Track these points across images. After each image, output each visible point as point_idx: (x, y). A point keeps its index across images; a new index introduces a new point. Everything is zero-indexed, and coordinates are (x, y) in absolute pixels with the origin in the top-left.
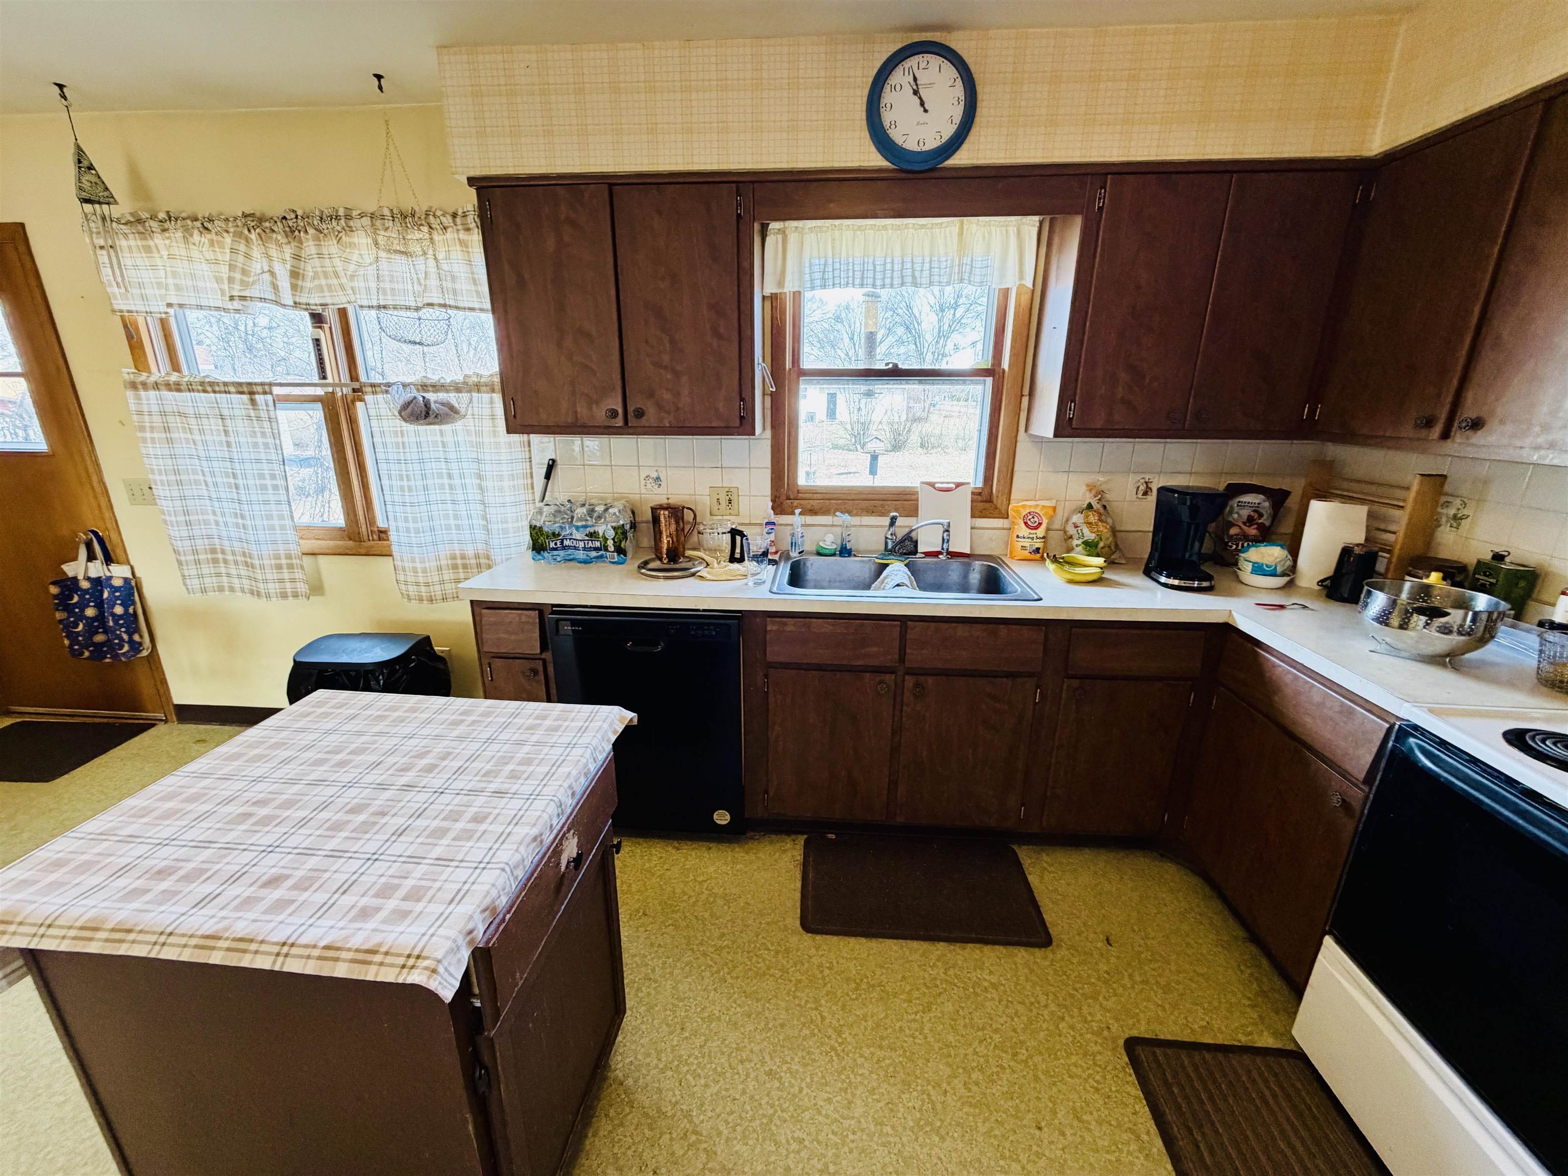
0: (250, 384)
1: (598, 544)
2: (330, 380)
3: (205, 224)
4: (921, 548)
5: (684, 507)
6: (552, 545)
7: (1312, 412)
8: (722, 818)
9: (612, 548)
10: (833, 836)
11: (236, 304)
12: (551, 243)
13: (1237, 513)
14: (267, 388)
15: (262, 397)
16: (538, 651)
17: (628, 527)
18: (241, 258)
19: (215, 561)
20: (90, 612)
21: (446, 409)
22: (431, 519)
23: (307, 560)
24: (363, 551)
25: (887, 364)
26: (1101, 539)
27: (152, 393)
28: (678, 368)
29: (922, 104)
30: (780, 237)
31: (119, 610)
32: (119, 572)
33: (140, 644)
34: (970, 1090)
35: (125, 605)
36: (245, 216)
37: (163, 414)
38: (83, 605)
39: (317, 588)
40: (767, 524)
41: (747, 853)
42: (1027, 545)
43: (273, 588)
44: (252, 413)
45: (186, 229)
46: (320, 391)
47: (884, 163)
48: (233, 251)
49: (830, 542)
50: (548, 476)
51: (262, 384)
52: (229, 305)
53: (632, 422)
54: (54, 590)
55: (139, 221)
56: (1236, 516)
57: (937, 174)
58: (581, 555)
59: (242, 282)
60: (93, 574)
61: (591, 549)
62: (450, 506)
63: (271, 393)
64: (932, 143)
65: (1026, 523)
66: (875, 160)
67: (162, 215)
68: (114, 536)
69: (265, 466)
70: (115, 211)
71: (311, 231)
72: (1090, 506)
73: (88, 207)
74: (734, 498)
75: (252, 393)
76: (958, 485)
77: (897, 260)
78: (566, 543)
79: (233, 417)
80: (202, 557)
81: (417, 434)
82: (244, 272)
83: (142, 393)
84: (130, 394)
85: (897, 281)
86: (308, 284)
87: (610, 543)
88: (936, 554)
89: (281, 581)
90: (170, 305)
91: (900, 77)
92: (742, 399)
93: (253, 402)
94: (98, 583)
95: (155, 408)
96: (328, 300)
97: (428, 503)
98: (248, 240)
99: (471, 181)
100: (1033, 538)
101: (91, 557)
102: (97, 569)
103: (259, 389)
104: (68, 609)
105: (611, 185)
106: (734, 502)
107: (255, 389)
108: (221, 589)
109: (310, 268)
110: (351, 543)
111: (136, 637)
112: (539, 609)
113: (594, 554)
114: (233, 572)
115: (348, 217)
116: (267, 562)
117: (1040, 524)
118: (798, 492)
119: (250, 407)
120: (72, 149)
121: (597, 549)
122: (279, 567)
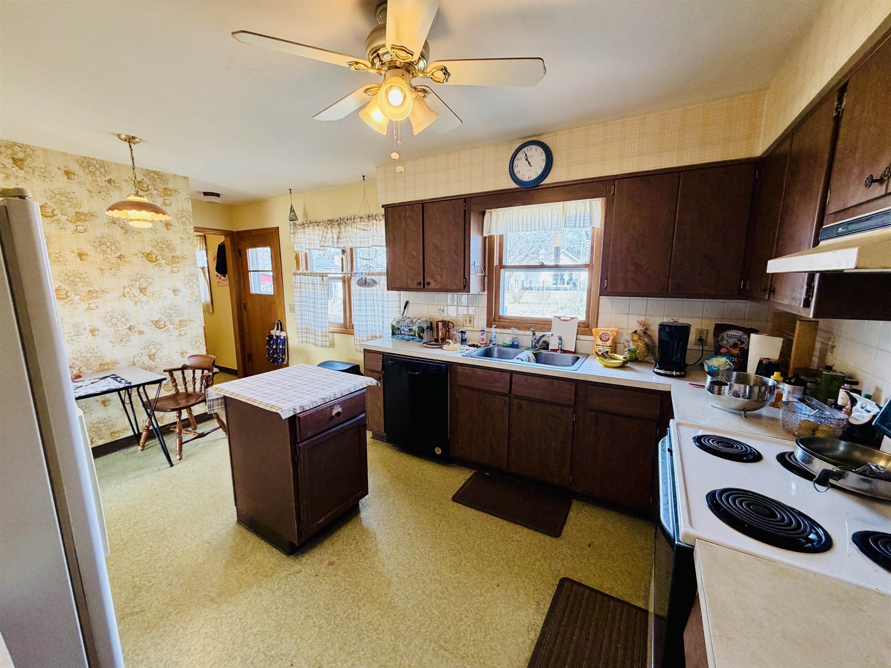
0: (323, 273)
1: (413, 334)
2: (344, 272)
3: (318, 224)
4: (550, 347)
5: (449, 322)
6: (397, 333)
7: (745, 285)
8: (438, 451)
9: (417, 336)
10: (488, 474)
11: (322, 248)
12: (403, 225)
13: (726, 341)
15: (325, 277)
16: (381, 370)
17: (425, 328)
18: (325, 234)
19: (307, 332)
20: (274, 347)
21: (372, 282)
22: (367, 321)
23: (330, 334)
24: (346, 332)
25: (539, 263)
26: (638, 349)
27: (299, 276)
28: (442, 266)
29: (529, 163)
30: (489, 214)
31: (281, 347)
32: (283, 334)
33: (284, 359)
34: (479, 565)
35: (283, 345)
36: (328, 220)
37: (300, 283)
38: (273, 344)
39: (332, 345)
40: (481, 331)
41: (448, 470)
42: (601, 349)
43: (320, 343)
44: (322, 283)
45: (314, 226)
46: (341, 276)
47: (517, 186)
48: (323, 232)
49: (508, 341)
50: (405, 308)
51: (326, 274)
52: (320, 248)
53: (426, 287)
54: (267, 338)
55: (303, 224)
56: (725, 342)
57: (539, 187)
58: (407, 337)
59: (324, 241)
60: (277, 335)
61: (410, 335)
62: (373, 317)
63: (328, 276)
64: (534, 176)
65: (601, 338)
66: (514, 185)
67: (308, 222)
68: (284, 323)
69: (323, 301)
70: (297, 222)
71: (344, 224)
72: (635, 332)
73: (291, 222)
74: (472, 319)
75: (323, 276)
76: (572, 318)
77: (537, 220)
78: (402, 332)
79: (317, 284)
80: (303, 331)
81: (365, 290)
82: (325, 238)
83: (297, 276)
84: (294, 276)
85: (537, 228)
86: (341, 241)
87: (416, 333)
88: (556, 350)
89: (322, 341)
90: (306, 249)
91: (521, 155)
92: (465, 278)
93: (323, 279)
94: (278, 337)
95: (299, 281)
96: (346, 246)
97: (366, 316)
98: (328, 228)
99: (383, 206)
100: (604, 346)
101: (278, 329)
102: (278, 333)
104: (269, 344)
105: (423, 204)
106: (472, 322)
108: (307, 342)
109: (343, 235)
110: (344, 329)
111: (284, 357)
112: (383, 354)
113: (411, 337)
114: (311, 336)
115: (354, 219)
116: (320, 334)
117: (608, 339)
118: (499, 318)
119: (322, 281)
120: (290, 207)
121: (412, 336)
122: (322, 336)
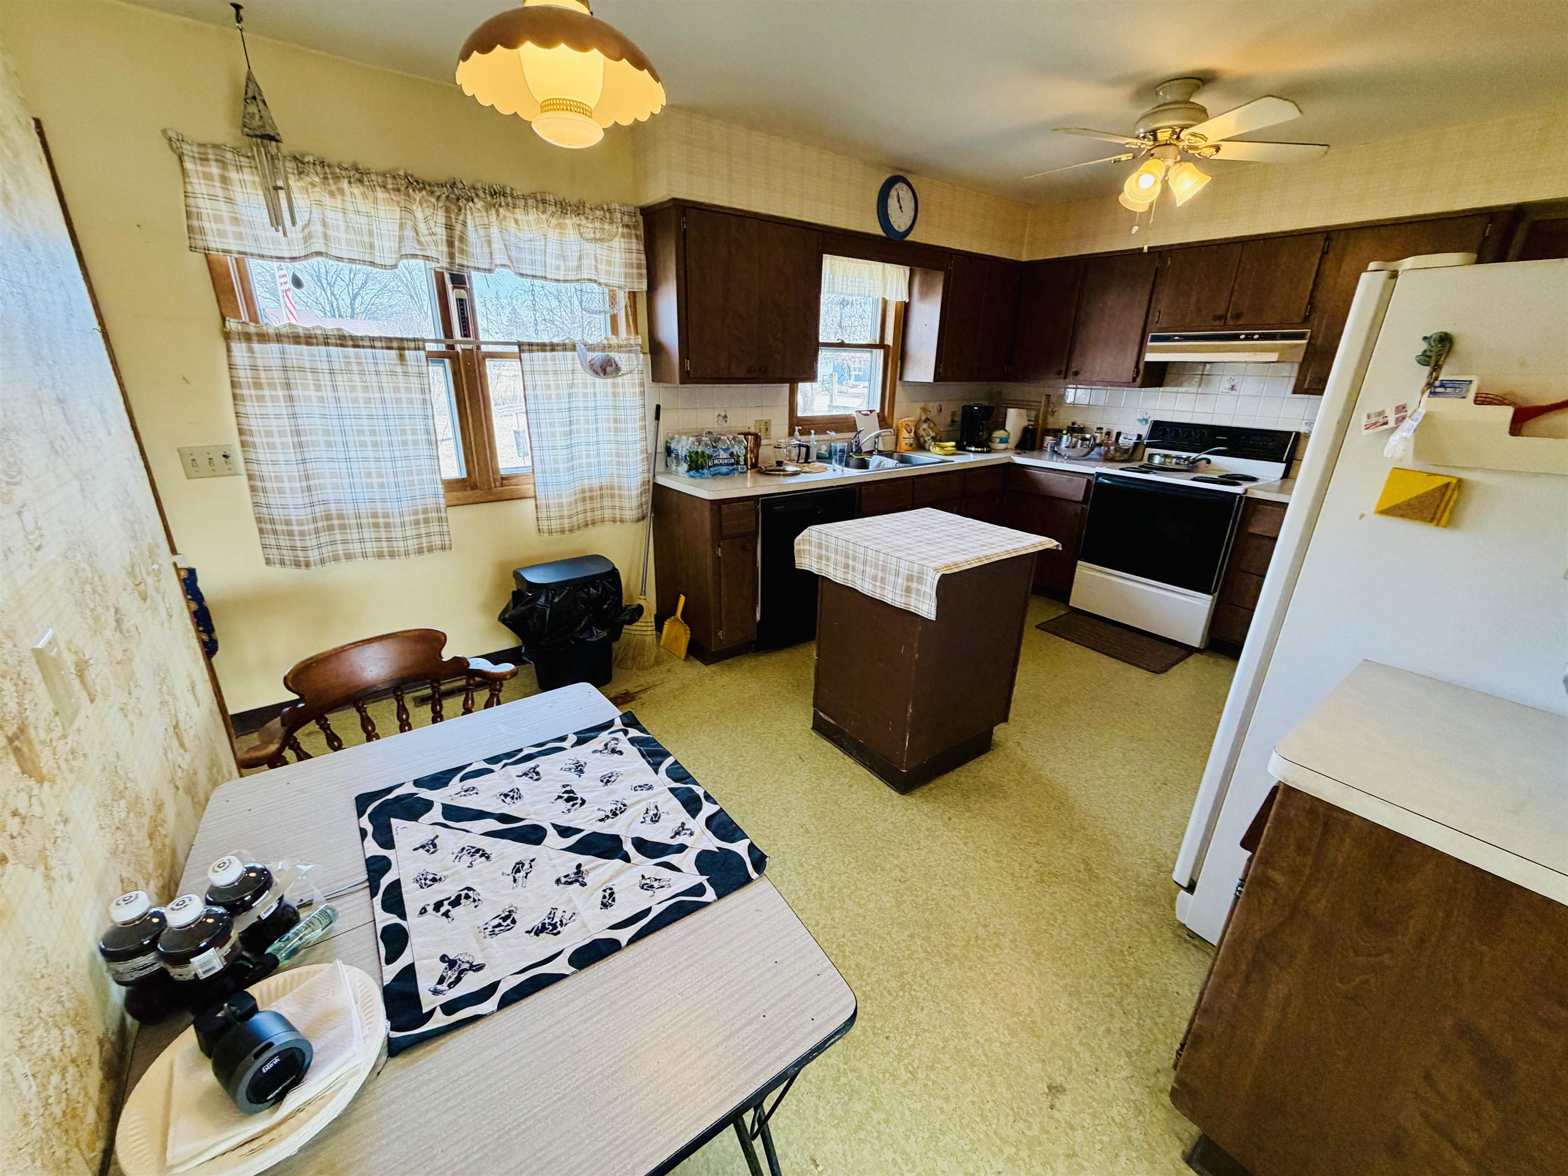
0: (402, 340)
1: (733, 460)
5: (756, 434)
9: (741, 462)
14: (421, 344)
15: (412, 353)
16: (754, 529)
27: (275, 347)
28: (785, 340)
29: (901, 207)
37: (285, 369)
42: (908, 442)
44: (399, 369)
47: (883, 234)
50: (657, 417)
51: (414, 340)
58: (724, 469)
61: (728, 464)
63: (424, 349)
64: (903, 227)
65: (906, 430)
66: (878, 231)
72: (928, 419)
74: (769, 427)
75: (401, 349)
76: (872, 411)
78: (716, 461)
79: (373, 372)
81: (568, 386)
83: (256, 346)
87: (741, 458)
91: (893, 192)
93: (402, 357)
95: (275, 363)
100: (910, 438)
103: (412, 345)
106: (769, 430)
107: (406, 344)
112: (756, 499)
113: (731, 468)
116: (407, 519)
117: (911, 430)
118: (799, 421)
119: (398, 362)
120: (241, 78)
121: (732, 464)
122: (417, 522)
